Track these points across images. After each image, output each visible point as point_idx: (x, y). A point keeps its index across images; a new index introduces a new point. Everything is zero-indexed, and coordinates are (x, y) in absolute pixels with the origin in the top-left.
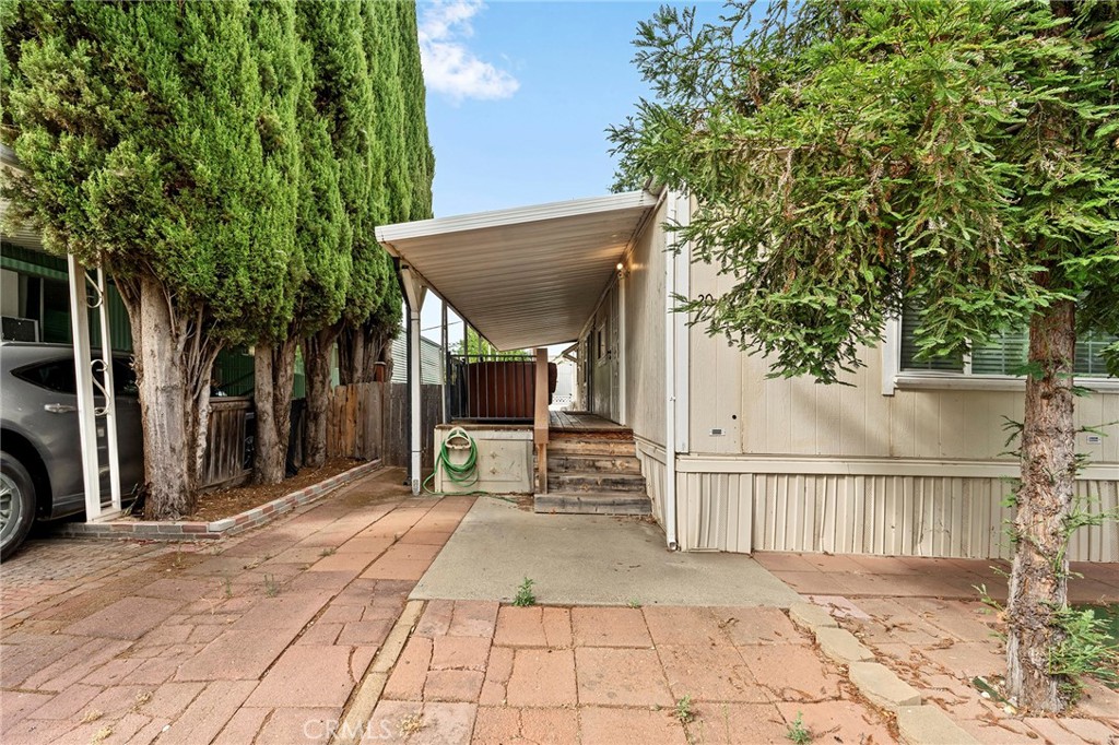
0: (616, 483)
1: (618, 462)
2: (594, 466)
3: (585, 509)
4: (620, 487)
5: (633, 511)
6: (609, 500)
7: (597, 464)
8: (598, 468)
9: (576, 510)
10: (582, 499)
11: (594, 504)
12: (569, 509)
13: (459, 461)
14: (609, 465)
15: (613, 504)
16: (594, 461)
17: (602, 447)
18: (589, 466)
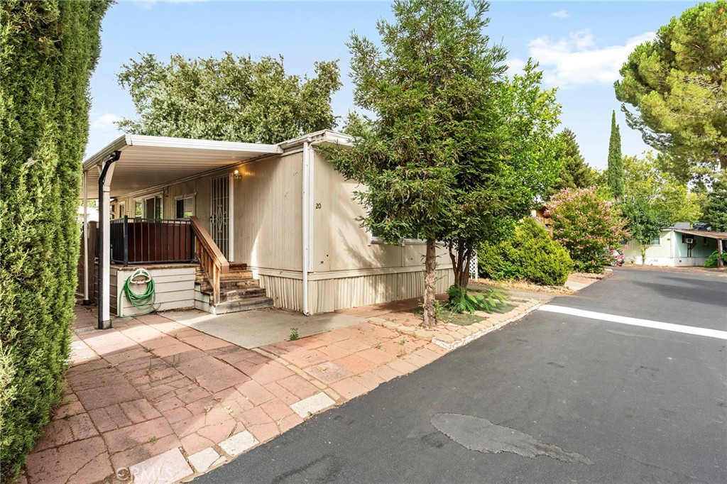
0: (252, 293)
1: (248, 282)
2: (236, 285)
3: (243, 308)
4: (254, 295)
5: (265, 306)
6: (254, 302)
7: (238, 284)
8: (238, 286)
9: (238, 309)
10: (241, 303)
11: (247, 305)
12: (235, 310)
13: (139, 292)
14: (244, 284)
15: (256, 304)
16: (236, 283)
17: (235, 275)
18: (233, 286)
